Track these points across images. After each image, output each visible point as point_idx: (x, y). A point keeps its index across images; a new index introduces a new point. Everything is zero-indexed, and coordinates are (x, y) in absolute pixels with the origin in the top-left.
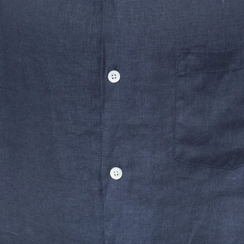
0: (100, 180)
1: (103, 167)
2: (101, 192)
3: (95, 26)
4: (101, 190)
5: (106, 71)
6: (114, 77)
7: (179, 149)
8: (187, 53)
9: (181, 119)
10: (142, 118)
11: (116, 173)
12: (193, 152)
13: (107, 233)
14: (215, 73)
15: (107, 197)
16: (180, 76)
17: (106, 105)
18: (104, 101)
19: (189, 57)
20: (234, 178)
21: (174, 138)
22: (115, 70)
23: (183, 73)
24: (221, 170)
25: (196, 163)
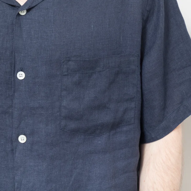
0: (12, 143)
1: (14, 135)
2: (13, 151)
3: (8, 42)
4: (12, 150)
5: (16, 72)
6: (21, 75)
7: (63, 123)
8: (69, 60)
9: (64, 103)
10: (39, 103)
11: (22, 139)
12: (73, 125)
13: (17, 178)
14: (87, 73)
15: (17, 155)
16: (64, 75)
17: (15, 94)
18: (14, 92)
19: (70, 63)
20: (99, 142)
21: (60, 116)
22: (22, 71)
23: (66, 73)
24: (91, 136)
25: (75, 132)
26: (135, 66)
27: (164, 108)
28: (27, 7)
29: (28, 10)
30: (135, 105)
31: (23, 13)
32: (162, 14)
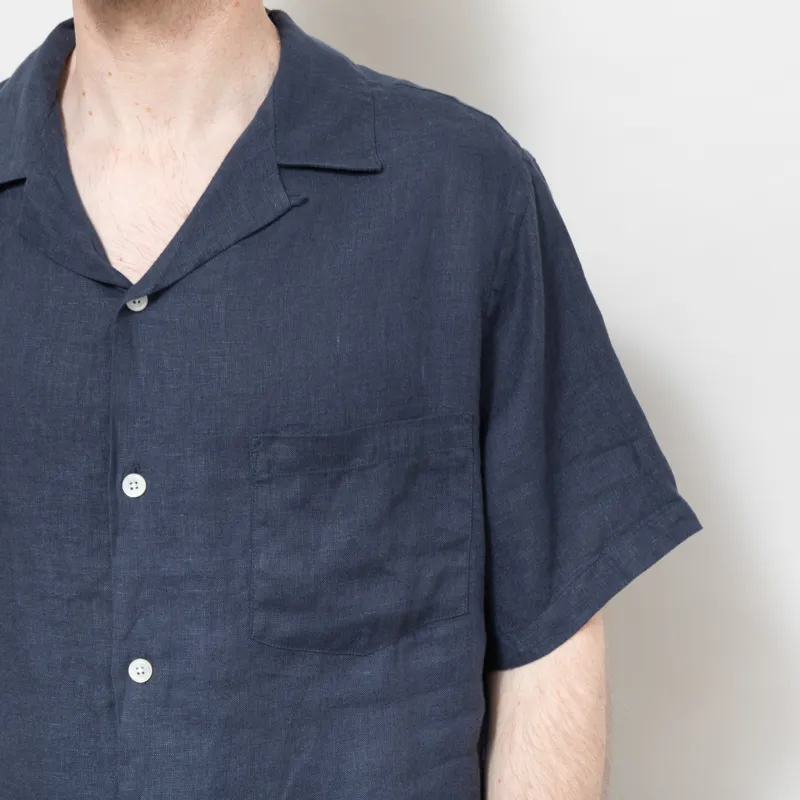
0: (110, 685)
1: (115, 660)
3: (96, 391)
4: (112, 705)
5: (119, 476)
6: (134, 485)
7: (259, 619)
8: (273, 439)
9: (262, 563)
10: (188, 563)
11: (140, 671)
12: (286, 626)
13: (125, 787)
14: (326, 475)
15: (124, 718)
16: (259, 482)
17: (119, 540)
18: (115, 534)
19: (276, 445)
20: (367, 673)
21: (250, 600)
22: (136, 472)
23: (265, 476)
24: (341, 657)
25: (294, 646)
26: (464, 449)
27: (551, 566)
28: (149, 289)
29: (153, 298)
30: (467, 561)
31: (139, 306)
32: (538, 301)
